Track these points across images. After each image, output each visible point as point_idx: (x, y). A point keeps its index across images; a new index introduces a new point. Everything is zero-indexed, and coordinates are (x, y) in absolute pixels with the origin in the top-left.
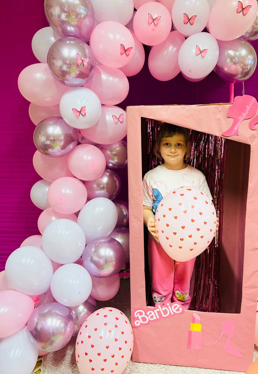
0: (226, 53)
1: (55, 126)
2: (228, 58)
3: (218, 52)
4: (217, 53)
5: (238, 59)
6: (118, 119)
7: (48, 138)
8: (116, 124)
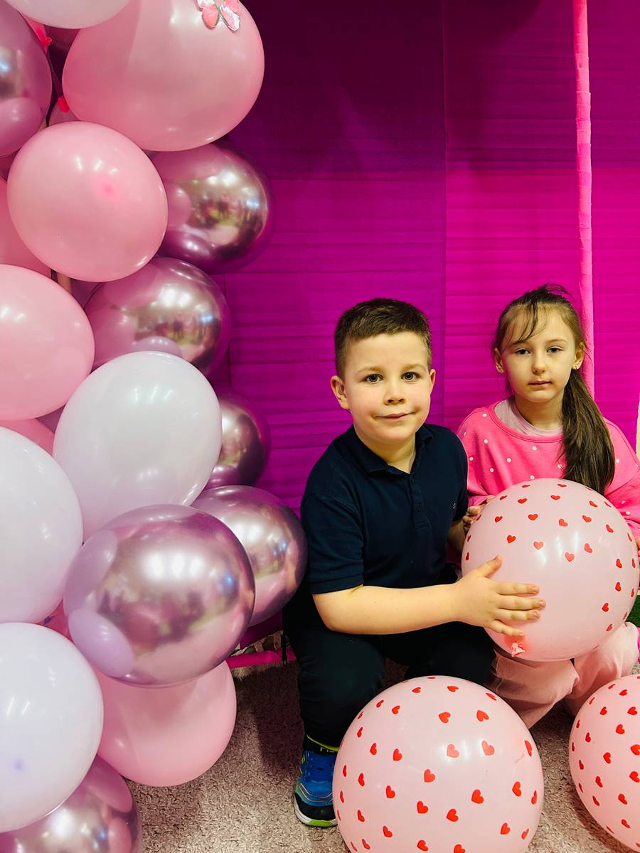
8: (209, 27)
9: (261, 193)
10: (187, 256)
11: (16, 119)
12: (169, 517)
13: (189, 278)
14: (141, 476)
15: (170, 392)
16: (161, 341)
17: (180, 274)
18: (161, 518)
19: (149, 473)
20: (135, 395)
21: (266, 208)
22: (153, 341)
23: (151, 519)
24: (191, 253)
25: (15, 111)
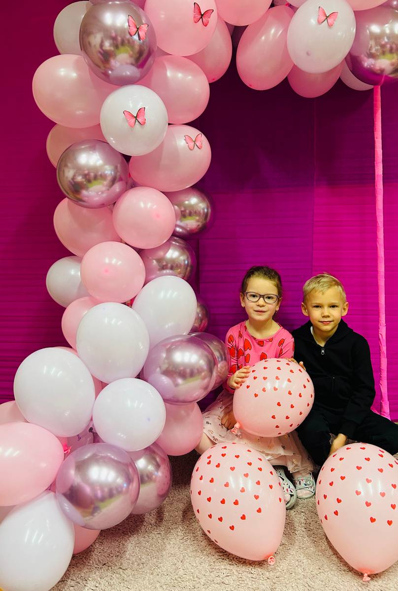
0: (368, 31)
1: (91, 152)
2: (371, 39)
3: (355, 30)
4: (353, 29)
5: (388, 38)
6: (194, 142)
7: (79, 169)
8: (191, 150)
9: (207, 204)
10: (177, 234)
11: (118, 191)
13: (177, 244)
14: (167, 326)
15: (176, 293)
16: (168, 271)
17: (174, 243)
20: (162, 295)
21: (210, 210)
22: (165, 272)
24: (178, 232)
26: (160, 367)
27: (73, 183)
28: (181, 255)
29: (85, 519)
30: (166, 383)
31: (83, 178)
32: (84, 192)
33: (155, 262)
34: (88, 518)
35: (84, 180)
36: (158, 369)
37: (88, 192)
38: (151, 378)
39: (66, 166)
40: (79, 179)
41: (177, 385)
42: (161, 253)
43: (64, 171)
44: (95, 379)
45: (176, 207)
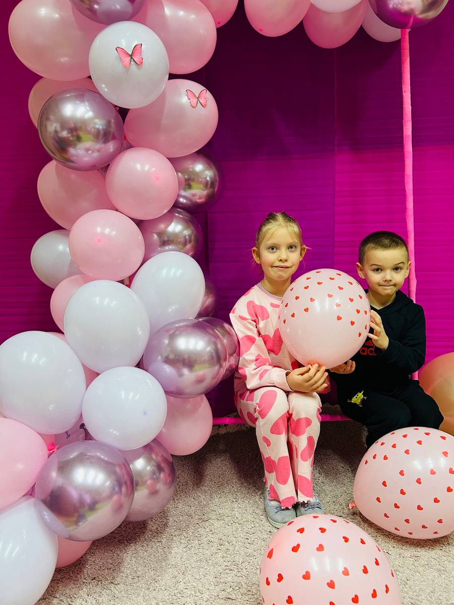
1: (78, 102)
6: (198, 98)
7: (64, 123)
8: (193, 107)
9: (215, 173)
10: (180, 205)
11: (111, 150)
12: (185, 323)
13: (181, 216)
14: (170, 310)
15: (180, 271)
17: (177, 215)
18: (182, 324)
19: (173, 307)
20: (164, 273)
22: (167, 248)
23: (177, 325)
24: (182, 203)
25: (111, 147)
26: (162, 355)
27: (57, 139)
28: (186, 228)
29: (68, 529)
30: (168, 372)
31: (68, 133)
32: (72, 151)
33: (155, 236)
34: (71, 528)
35: (69, 135)
36: (160, 358)
37: (77, 150)
38: (151, 368)
39: (48, 119)
40: (65, 134)
41: (181, 375)
42: (162, 226)
43: (46, 126)
44: (85, 368)
45: (180, 174)
